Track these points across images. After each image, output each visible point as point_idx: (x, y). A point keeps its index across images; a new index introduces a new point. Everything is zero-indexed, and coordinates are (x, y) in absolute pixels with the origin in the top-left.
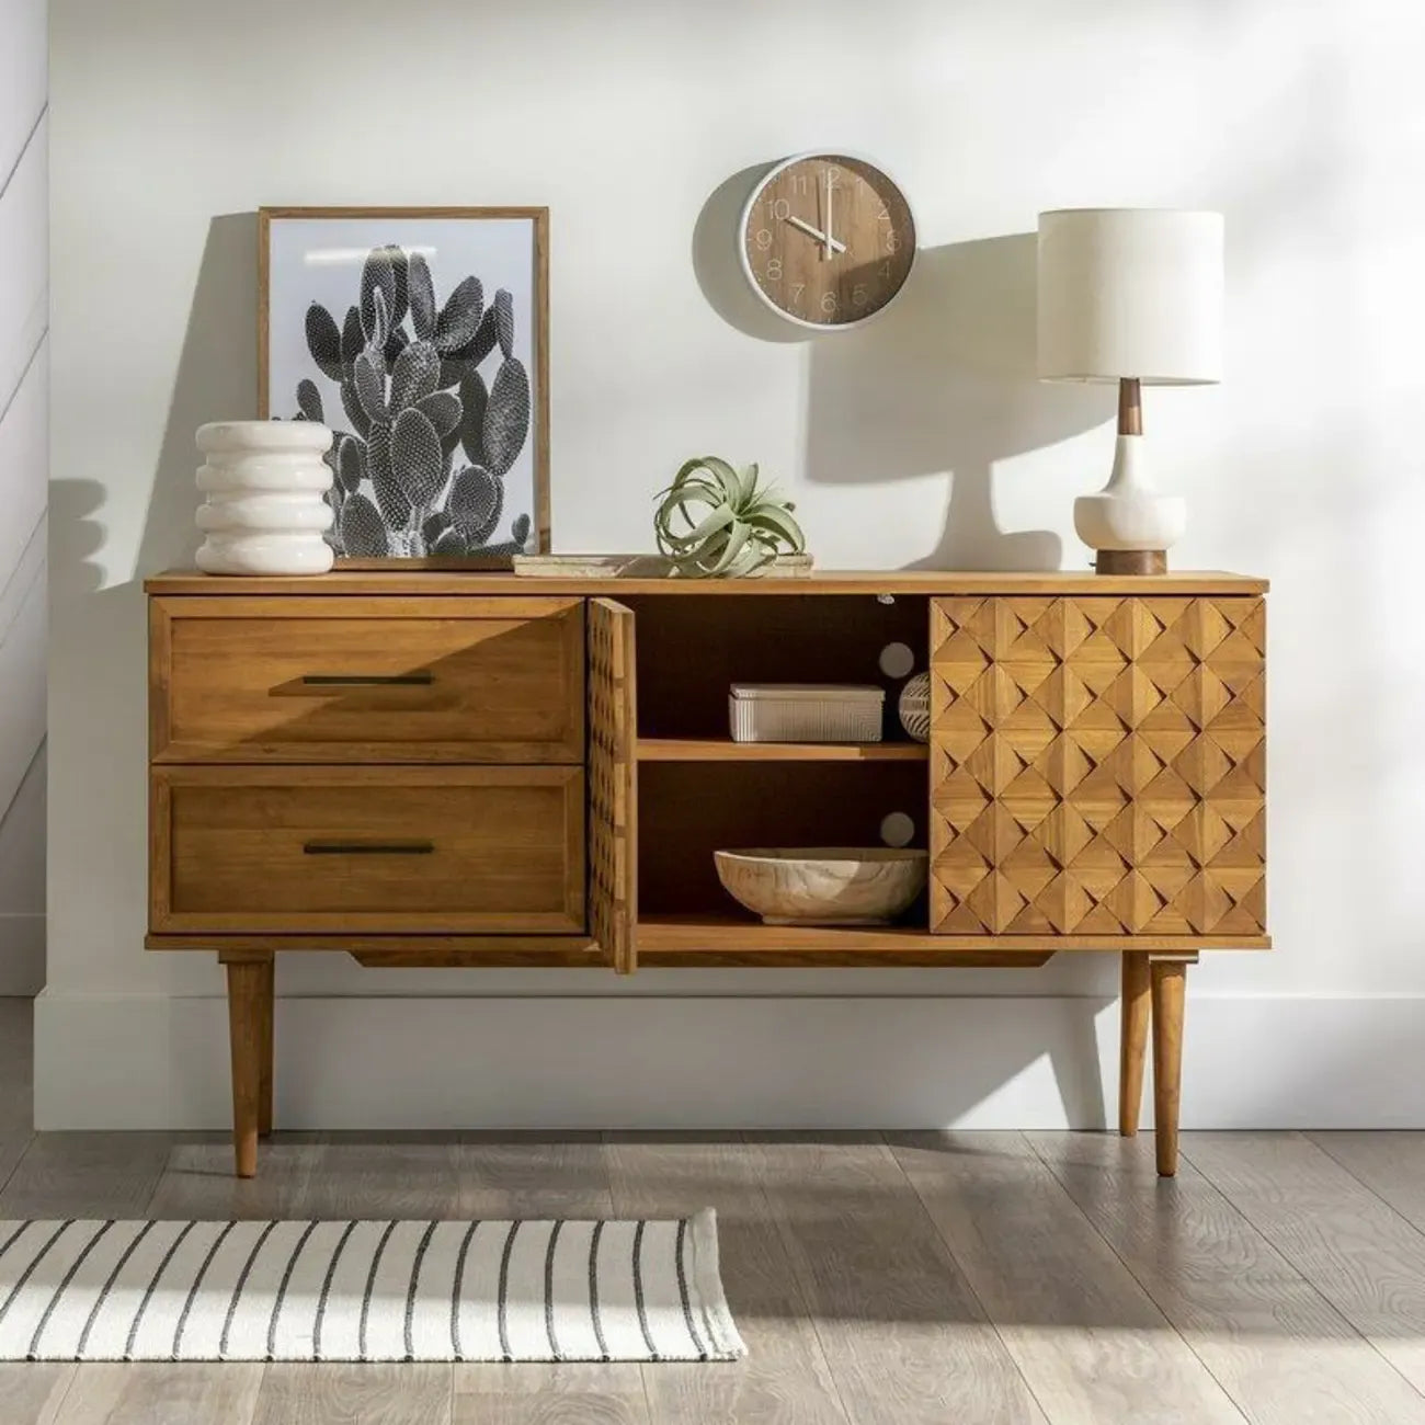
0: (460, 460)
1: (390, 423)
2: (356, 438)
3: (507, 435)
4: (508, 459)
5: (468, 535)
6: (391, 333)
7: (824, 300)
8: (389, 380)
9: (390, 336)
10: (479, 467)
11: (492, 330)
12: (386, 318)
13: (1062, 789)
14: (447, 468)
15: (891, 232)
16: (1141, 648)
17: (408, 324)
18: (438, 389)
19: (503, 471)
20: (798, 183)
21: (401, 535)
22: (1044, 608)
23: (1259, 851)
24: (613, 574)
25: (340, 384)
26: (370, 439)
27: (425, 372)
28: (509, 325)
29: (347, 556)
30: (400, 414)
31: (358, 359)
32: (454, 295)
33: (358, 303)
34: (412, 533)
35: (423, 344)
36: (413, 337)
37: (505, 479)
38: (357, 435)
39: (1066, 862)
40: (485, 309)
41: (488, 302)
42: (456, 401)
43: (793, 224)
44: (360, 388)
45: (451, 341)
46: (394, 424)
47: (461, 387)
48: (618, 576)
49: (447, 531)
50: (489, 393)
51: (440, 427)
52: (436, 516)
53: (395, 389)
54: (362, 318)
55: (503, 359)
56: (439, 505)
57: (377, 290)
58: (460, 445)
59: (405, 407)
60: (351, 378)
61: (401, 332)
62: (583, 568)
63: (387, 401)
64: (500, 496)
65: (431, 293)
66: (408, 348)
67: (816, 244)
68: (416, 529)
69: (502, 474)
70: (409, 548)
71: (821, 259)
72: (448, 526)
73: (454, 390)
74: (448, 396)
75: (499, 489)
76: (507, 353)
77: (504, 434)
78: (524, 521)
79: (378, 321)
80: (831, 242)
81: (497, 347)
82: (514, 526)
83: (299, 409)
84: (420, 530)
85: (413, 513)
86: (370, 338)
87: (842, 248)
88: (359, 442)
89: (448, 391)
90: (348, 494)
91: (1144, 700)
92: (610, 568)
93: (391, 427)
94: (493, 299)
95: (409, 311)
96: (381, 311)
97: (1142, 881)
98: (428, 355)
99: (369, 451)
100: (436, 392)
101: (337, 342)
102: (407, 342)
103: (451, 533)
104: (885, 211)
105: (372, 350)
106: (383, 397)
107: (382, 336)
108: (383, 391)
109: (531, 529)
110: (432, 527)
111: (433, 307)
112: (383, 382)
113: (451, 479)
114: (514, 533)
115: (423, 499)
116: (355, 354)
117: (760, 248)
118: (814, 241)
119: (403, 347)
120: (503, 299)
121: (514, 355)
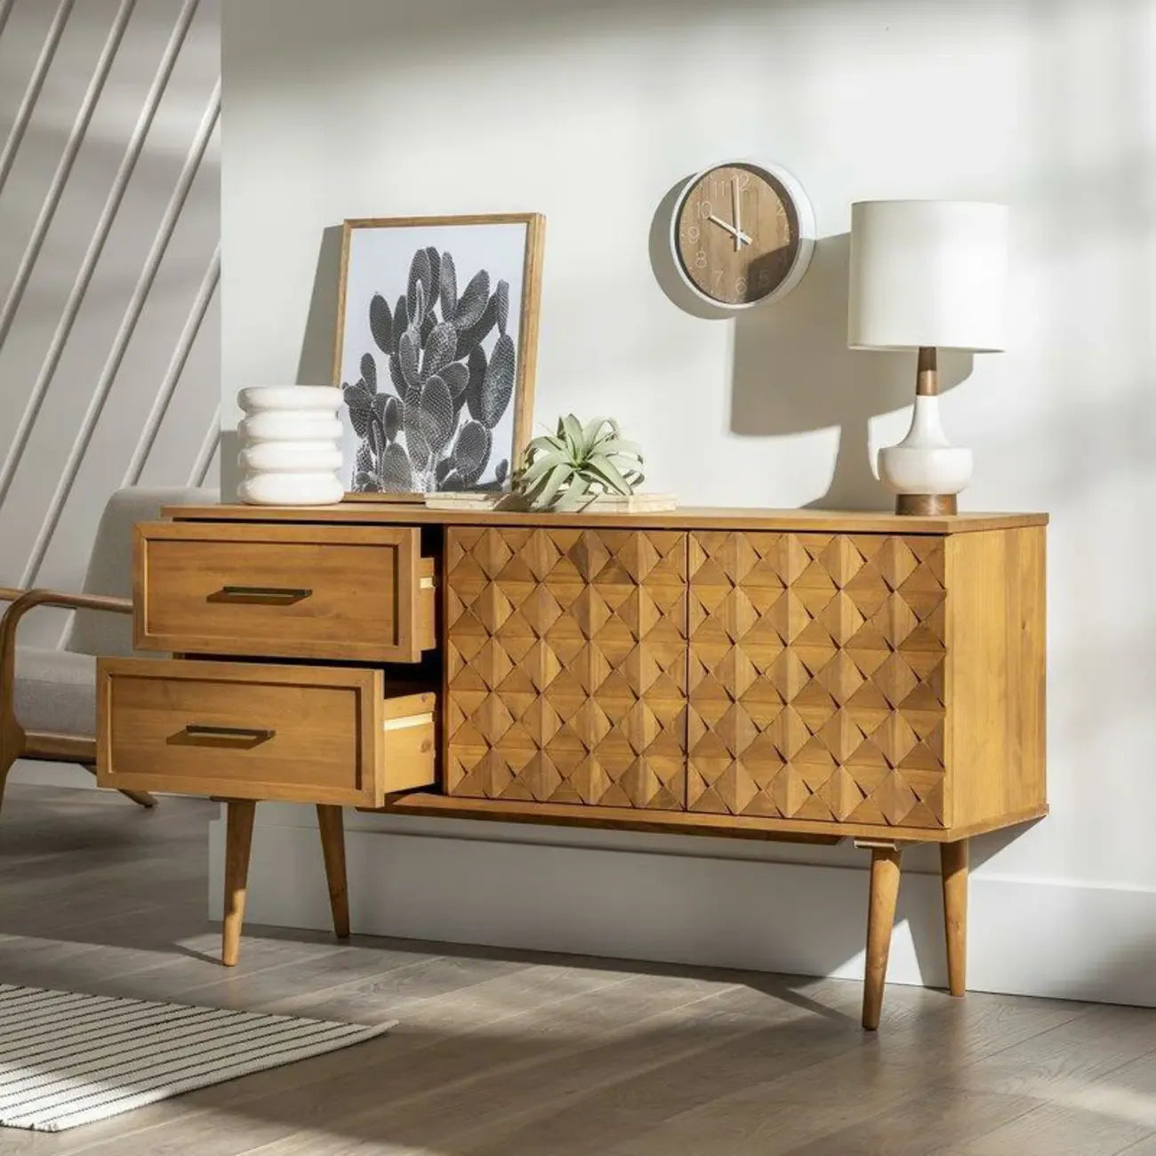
0: (465, 416)
1: (420, 387)
2: (397, 399)
3: (498, 397)
4: (497, 416)
5: (466, 476)
6: (426, 316)
7: (738, 283)
8: (422, 352)
9: (425, 319)
10: (477, 422)
11: (493, 312)
12: (423, 305)
13: (787, 695)
14: (456, 422)
15: (787, 226)
16: (848, 578)
17: (437, 309)
18: (454, 360)
19: (493, 425)
20: (718, 186)
21: (421, 475)
22: (773, 543)
23: (938, 756)
24: (491, 508)
25: (389, 356)
26: (407, 399)
27: (446, 346)
28: (505, 309)
29: (384, 491)
30: (428, 379)
31: (403, 337)
32: (470, 285)
33: (405, 293)
34: (429, 473)
35: (447, 324)
36: (440, 319)
37: (493, 431)
38: (398, 397)
39: (789, 757)
40: (490, 296)
41: (492, 290)
42: (465, 369)
43: (713, 221)
44: (403, 359)
45: (466, 321)
46: (423, 388)
47: (470, 357)
48: (494, 510)
49: (451, 472)
50: (488, 362)
51: (454, 390)
52: (446, 460)
53: (426, 360)
54: (407, 304)
55: (499, 335)
56: (448, 451)
57: (419, 282)
58: (466, 404)
59: (432, 374)
60: (397, 352)
61: (433, 315)
62: (471, 503)
63: (420, 370)
64: (489, 445)
65: (455, 284)
66: (436, 329)
67: (731, 237)
68: (431, 470)
69: (492, 427)
70: (426, 485)
71: (735, 250)
72: (453, 468)
73: (464, 361)
74: (460, 365)
75: (489, 439)
76: (502, 331)
77: (495, 395)
78: (504, 464)
79: (418, 306)
80: (740, 235)
81: (496, 327)
82: (497, 469)
83: (361, 377)
84: (434, 472)
85: (430, 457)
86: (412, 321)
87: (749, 240)
88: (399, 402)
89: (460, 361)
90: (388, 443)
91: (851, 623)
92: (489, 503)
93: (420, 390)
94: (496, 288)
95: (439, 299)
96: (421, 298)
97: (847, 777)
98: (450, 333)
99: (405, 409)
100: (452, 363)
101: (390, 324)
102: (436, 322)
103: (454, 474)
104: (782, 208)
105: (412, 331)
106: (417, 366)
107: (420, 319)
108: (418, 361)
109: (509, 472)
110: (442, 468)
111: (455, 295)
112: (418, 355)
113: (457, 431)
114: (497, 474)
115: (438, 446)
116: (402, 333)
117: (691, 242)
118: (730, 235)
119: (433, 326)
120: (503, 287)
121: (507, 332)
